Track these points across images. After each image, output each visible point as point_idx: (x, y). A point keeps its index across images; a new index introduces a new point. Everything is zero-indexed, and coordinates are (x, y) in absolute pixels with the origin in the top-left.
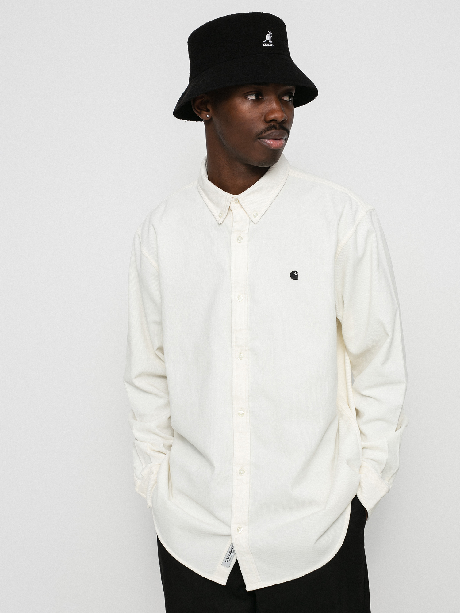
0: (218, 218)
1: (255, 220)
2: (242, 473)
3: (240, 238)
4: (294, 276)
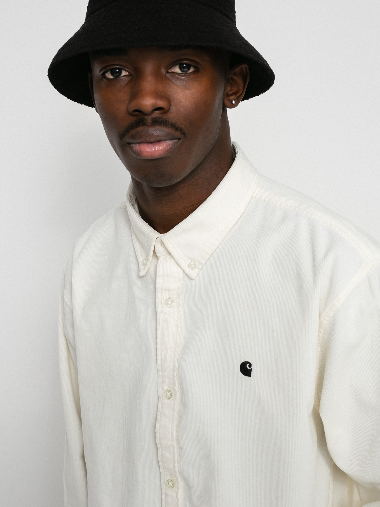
0: (141, 267)
1: (191, 274)
3: (169, 301)
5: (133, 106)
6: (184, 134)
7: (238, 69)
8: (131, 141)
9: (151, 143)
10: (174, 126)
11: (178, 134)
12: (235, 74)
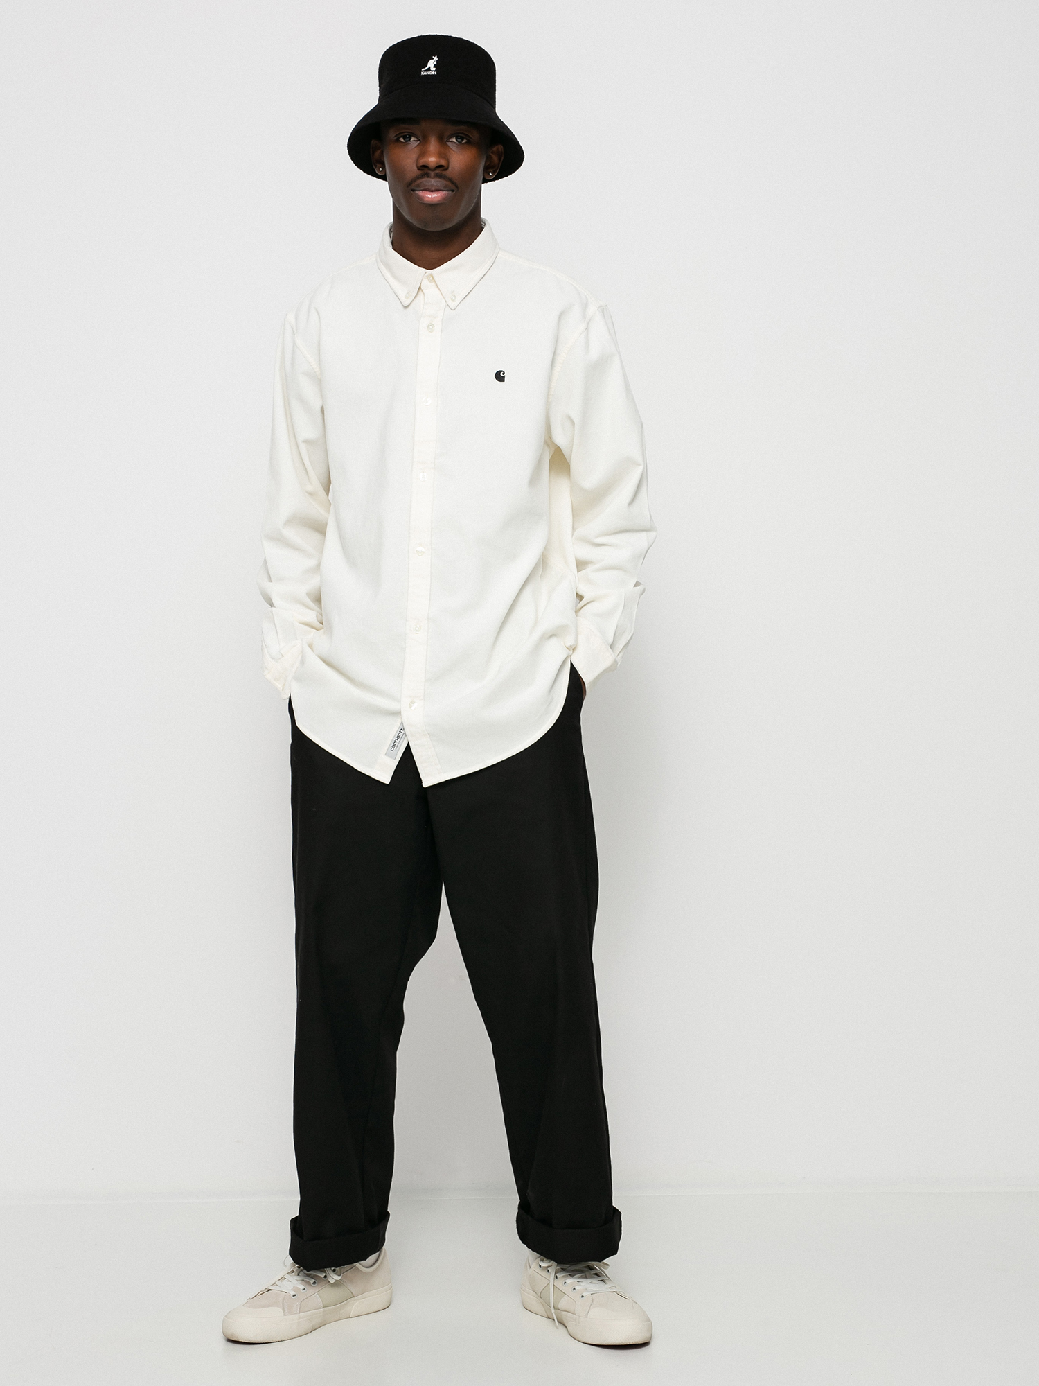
0: (403, 299)
1: (453, 305)
2: (417, 631)
3: (431, 326)
4: (499, 377)
5: (422, 162)
6: (457, 187)
7: (495, 149)
8: (415, 188)
9: (432, 191)
10: (451, 181)
11: (453, 187)
12: (492, 153)
